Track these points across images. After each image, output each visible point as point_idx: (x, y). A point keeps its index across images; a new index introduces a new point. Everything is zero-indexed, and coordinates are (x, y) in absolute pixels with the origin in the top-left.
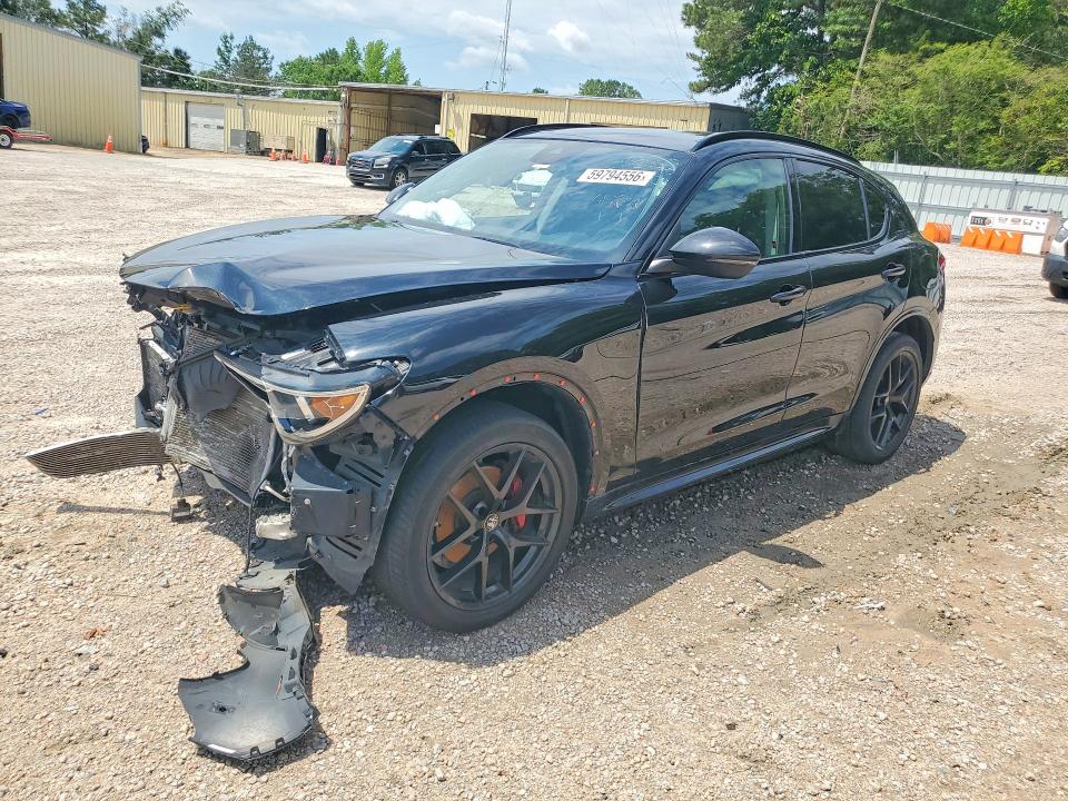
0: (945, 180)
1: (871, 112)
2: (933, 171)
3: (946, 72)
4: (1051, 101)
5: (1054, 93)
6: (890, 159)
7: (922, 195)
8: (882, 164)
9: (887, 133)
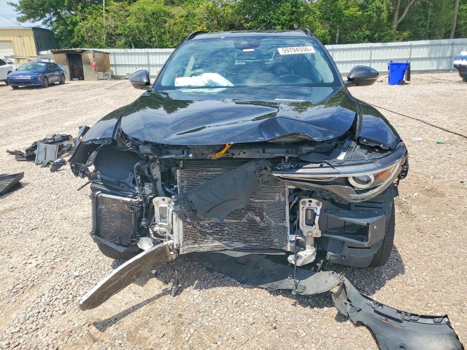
0: (156, 53)
1: (116, 27)
2: (150, 50)
3: (144, 9)
4: (182, 20)
5: (182, 16)
6: (131, 47)
7: (148, 60)
8: (128, 49)
9: (127, 36)
